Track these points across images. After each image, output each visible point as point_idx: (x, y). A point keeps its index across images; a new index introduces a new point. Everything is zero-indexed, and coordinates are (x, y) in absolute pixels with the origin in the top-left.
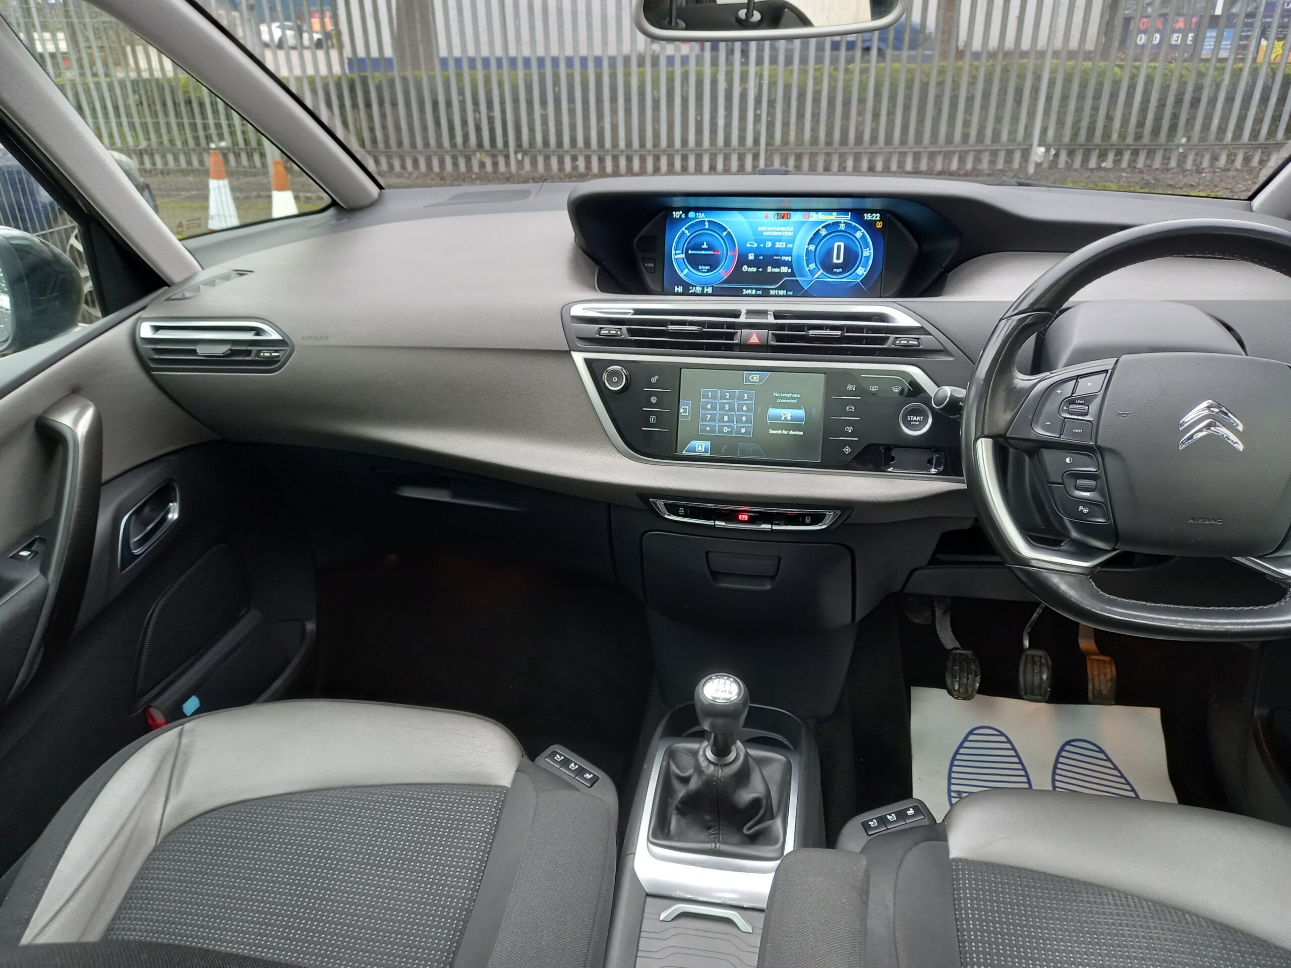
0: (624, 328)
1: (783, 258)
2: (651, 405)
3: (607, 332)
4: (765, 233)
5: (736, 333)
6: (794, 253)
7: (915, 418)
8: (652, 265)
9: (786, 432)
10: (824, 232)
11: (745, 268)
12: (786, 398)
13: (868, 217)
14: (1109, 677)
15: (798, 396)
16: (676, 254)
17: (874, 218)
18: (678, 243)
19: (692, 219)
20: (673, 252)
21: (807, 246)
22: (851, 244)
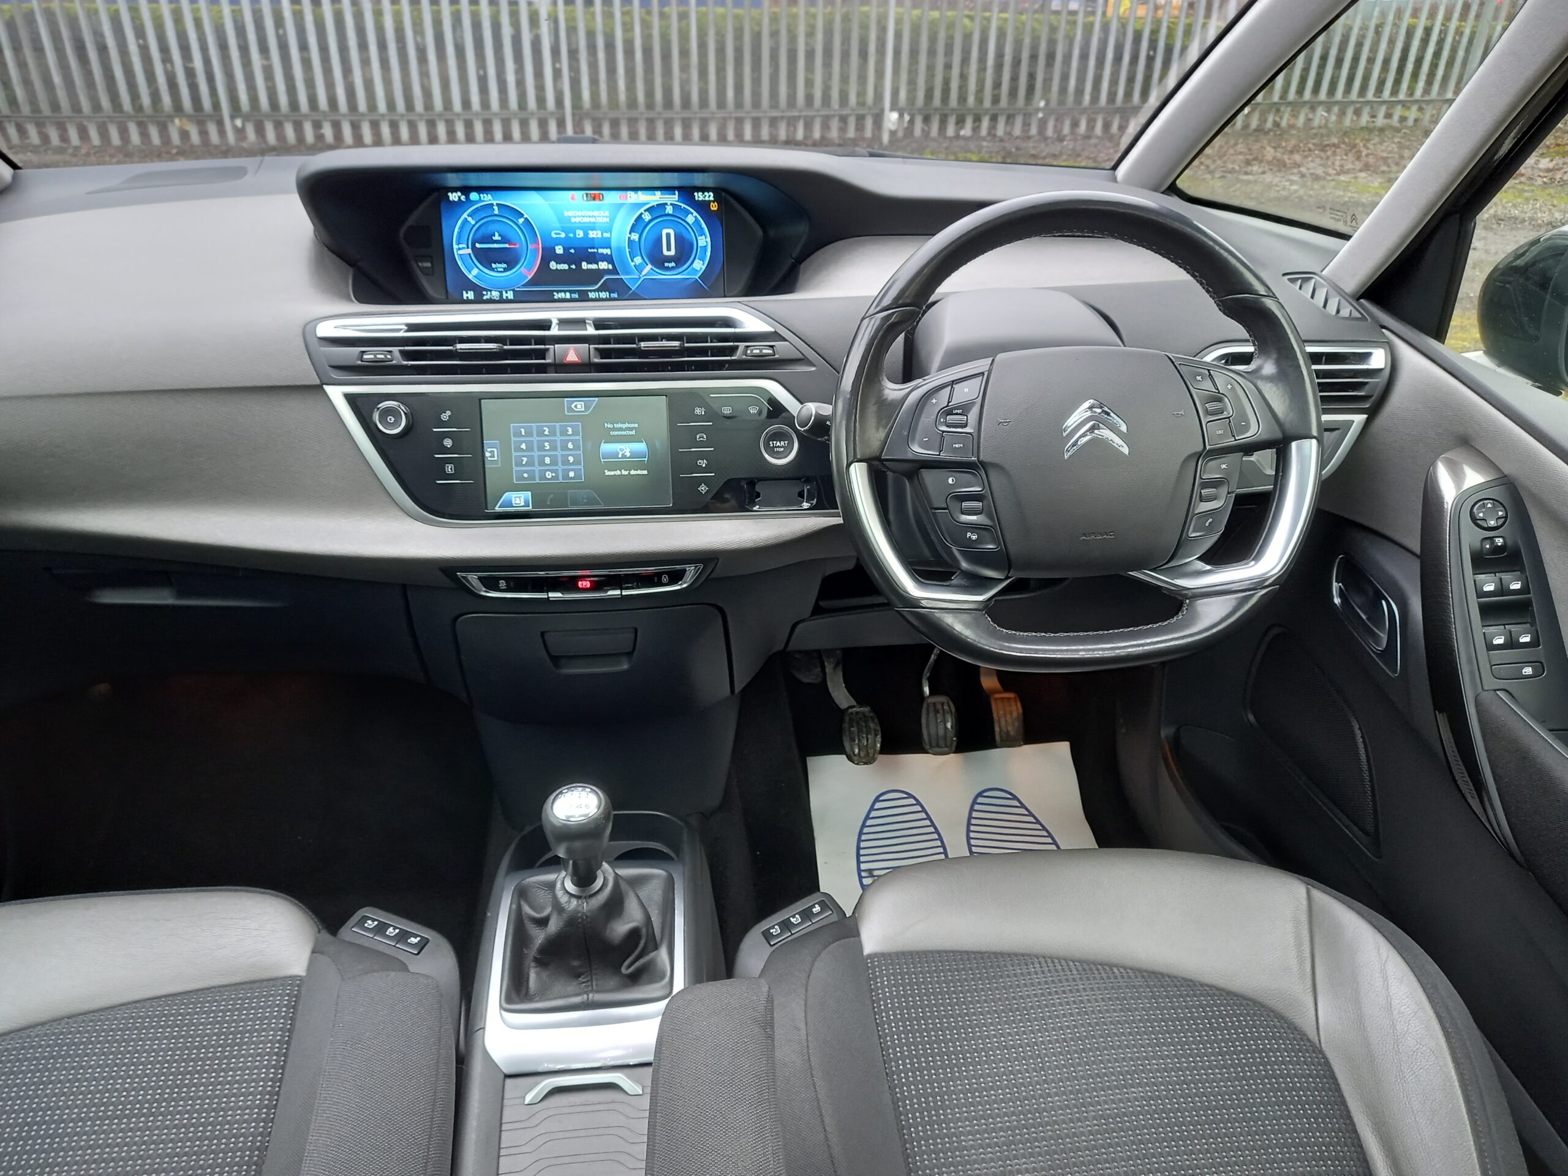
0: (395, 350)
1: (600, 251)
2: (445, 450)
3: (372, 356)
4: (573, 220)
5: (548, 350)
6: (613, 244)
7: (778, 444)
8: (428, 265)
9: (627, 473)
10: (647, 217)
11: (553, 265)
12: (621, 429)
13: (699, 196)
14: (1015, 715)
15: (636, 425)
16: (459, 249)
17: (707, 199)
18: (459, 233)
19: (476, 202)
20: (455, 247)
21: (628, 235)
22: (684, 231)
